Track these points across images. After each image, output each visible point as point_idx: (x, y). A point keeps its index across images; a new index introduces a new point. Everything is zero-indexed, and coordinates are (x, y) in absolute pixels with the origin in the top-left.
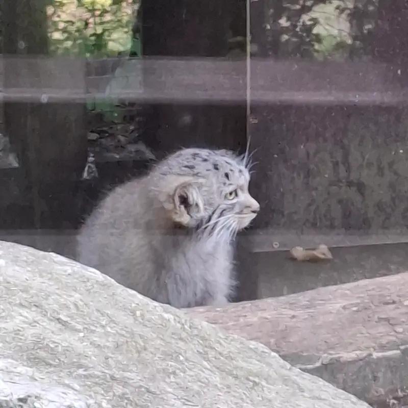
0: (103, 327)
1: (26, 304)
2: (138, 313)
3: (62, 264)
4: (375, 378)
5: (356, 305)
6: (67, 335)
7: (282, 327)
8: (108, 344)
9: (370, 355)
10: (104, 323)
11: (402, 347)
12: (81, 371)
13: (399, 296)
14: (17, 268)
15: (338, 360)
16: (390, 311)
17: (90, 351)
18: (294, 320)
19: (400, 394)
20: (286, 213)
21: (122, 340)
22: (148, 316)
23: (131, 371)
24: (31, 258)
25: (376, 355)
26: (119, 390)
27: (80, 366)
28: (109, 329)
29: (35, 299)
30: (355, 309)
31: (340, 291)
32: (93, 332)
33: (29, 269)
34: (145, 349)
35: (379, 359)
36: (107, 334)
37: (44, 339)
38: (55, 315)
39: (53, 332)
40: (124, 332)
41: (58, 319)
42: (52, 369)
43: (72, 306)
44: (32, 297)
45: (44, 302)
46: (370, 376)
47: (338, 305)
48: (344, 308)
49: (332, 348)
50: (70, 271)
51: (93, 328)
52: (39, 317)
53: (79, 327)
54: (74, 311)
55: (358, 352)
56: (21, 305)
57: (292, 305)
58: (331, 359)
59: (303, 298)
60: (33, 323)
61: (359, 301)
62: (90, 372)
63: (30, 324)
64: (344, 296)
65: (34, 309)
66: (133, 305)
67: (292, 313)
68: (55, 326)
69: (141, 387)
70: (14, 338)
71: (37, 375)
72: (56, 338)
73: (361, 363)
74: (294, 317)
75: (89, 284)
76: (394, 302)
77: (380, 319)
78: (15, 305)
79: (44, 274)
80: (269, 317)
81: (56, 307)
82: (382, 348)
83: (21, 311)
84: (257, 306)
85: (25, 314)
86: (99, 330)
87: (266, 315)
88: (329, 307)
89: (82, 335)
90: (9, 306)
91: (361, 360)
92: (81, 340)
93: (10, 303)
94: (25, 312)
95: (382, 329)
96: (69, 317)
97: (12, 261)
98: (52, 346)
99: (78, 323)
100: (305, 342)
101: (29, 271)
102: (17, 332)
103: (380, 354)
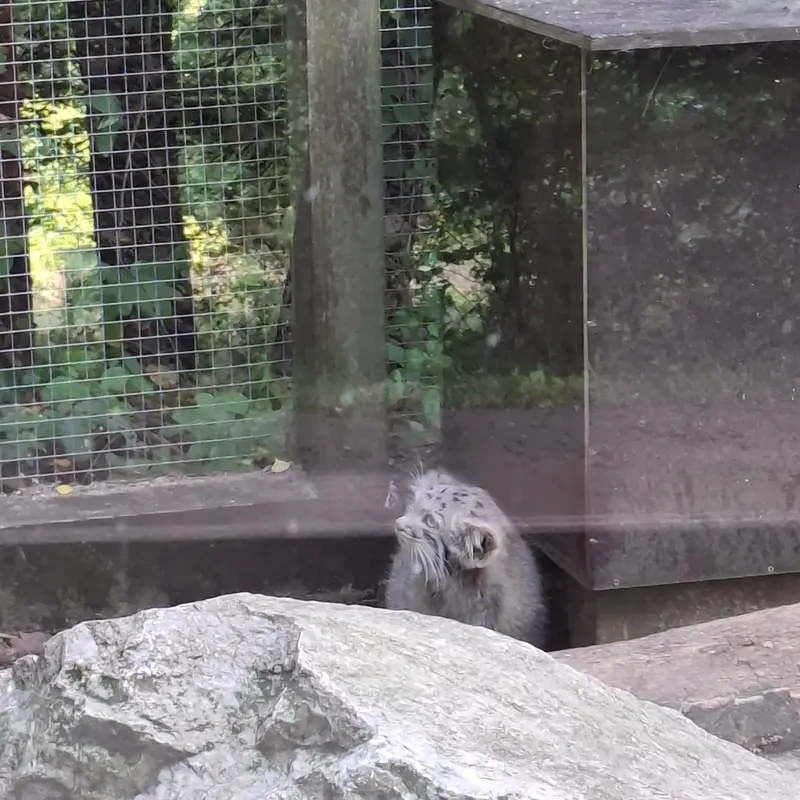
0: (557, 710)
1: (478, 688)
2: (580, 691)
3: (497, 640)
4: (738, 726)
5: (714, 647)
6: (524, 721)
7: (637, 673)
8: (567, 730)
9: (732, 701)
10: (556, 706)
11: (765, 692)
12: (547, 762)
13: (757, 637)
14: (458, 648)
15: (699, 708)
16: (750, 654)
17: (552, 739)
18: (649, 665)
19: (764, 742)
20: (627, 549)
21: (578, 723)
22: (590, 694)
23: (595, 759)
24: (467, 636)
25: (738, 701)
26: (591, 782)
27: (545, 756)
28: (563, 713)
29: (486, 682)
30: (712, 652)
31: (694, 633)
32: (549, 716)
33: (469, 648)
34: (601, 734)
35: (741, 705)
36: (563, 719)
37: (504, 727)
38: (509, 700)
39: (511, 719)
40: (577, 716)
41: (513, 704)
42: (520, 761)
43: (522, 689)
44: (482, 681)
45: (495, 686)
46: (733, 724)
47: (694, 649)
48: (701, 651)
49: (693, 695)
50: (506, 648)
51: (548, 712)
52: (493, 703)
53: (535, 712)
54: (525, 693)
55: (719, 698)
56: (475, 691)
57: (645, 649)
58: (693, 707)
59: (656, 640)
60: (490, 710)
61: (716, 643)
62: (557, 762)
63: (487, 711)
64: (699, 638)
65: (487, 693)
66: (574, 682)
67: (646, 658)
68: (510, 712)
69: (609, 776)
70: (474, 728)
71: (510, 770)
72: (516, 726)
73: (723, 710)
74: (649, 662)
75: (527, 661)
76: (753, 644)
77: (740, 663)
78: (469, 691)
79: (485, 653)
80: (623, 663)
81: (507, 690)
82: (745, 693)
83: (477, 697)
84: (608, 651)
85: (480, 700)
86: (554, 714)
87: (619, 660)
88: (685, 651)
89: (539, 721)
90: (463, 692)
91: (723, 707)
92: (540, 726)
93: (463, 688)
94: (479, 697)
95: (743, 672)
96: (524, 701)
97: (452, 641)
98: (513, 734)
99: (532, 707)
100: (663, 690)
101: (470, 650)
102: (476, 721)
103: (742, 701)
